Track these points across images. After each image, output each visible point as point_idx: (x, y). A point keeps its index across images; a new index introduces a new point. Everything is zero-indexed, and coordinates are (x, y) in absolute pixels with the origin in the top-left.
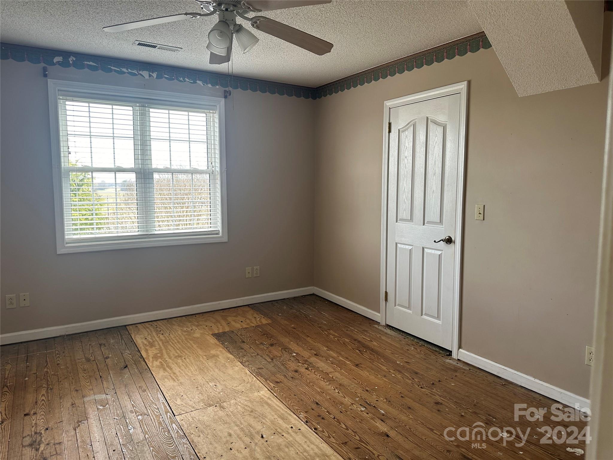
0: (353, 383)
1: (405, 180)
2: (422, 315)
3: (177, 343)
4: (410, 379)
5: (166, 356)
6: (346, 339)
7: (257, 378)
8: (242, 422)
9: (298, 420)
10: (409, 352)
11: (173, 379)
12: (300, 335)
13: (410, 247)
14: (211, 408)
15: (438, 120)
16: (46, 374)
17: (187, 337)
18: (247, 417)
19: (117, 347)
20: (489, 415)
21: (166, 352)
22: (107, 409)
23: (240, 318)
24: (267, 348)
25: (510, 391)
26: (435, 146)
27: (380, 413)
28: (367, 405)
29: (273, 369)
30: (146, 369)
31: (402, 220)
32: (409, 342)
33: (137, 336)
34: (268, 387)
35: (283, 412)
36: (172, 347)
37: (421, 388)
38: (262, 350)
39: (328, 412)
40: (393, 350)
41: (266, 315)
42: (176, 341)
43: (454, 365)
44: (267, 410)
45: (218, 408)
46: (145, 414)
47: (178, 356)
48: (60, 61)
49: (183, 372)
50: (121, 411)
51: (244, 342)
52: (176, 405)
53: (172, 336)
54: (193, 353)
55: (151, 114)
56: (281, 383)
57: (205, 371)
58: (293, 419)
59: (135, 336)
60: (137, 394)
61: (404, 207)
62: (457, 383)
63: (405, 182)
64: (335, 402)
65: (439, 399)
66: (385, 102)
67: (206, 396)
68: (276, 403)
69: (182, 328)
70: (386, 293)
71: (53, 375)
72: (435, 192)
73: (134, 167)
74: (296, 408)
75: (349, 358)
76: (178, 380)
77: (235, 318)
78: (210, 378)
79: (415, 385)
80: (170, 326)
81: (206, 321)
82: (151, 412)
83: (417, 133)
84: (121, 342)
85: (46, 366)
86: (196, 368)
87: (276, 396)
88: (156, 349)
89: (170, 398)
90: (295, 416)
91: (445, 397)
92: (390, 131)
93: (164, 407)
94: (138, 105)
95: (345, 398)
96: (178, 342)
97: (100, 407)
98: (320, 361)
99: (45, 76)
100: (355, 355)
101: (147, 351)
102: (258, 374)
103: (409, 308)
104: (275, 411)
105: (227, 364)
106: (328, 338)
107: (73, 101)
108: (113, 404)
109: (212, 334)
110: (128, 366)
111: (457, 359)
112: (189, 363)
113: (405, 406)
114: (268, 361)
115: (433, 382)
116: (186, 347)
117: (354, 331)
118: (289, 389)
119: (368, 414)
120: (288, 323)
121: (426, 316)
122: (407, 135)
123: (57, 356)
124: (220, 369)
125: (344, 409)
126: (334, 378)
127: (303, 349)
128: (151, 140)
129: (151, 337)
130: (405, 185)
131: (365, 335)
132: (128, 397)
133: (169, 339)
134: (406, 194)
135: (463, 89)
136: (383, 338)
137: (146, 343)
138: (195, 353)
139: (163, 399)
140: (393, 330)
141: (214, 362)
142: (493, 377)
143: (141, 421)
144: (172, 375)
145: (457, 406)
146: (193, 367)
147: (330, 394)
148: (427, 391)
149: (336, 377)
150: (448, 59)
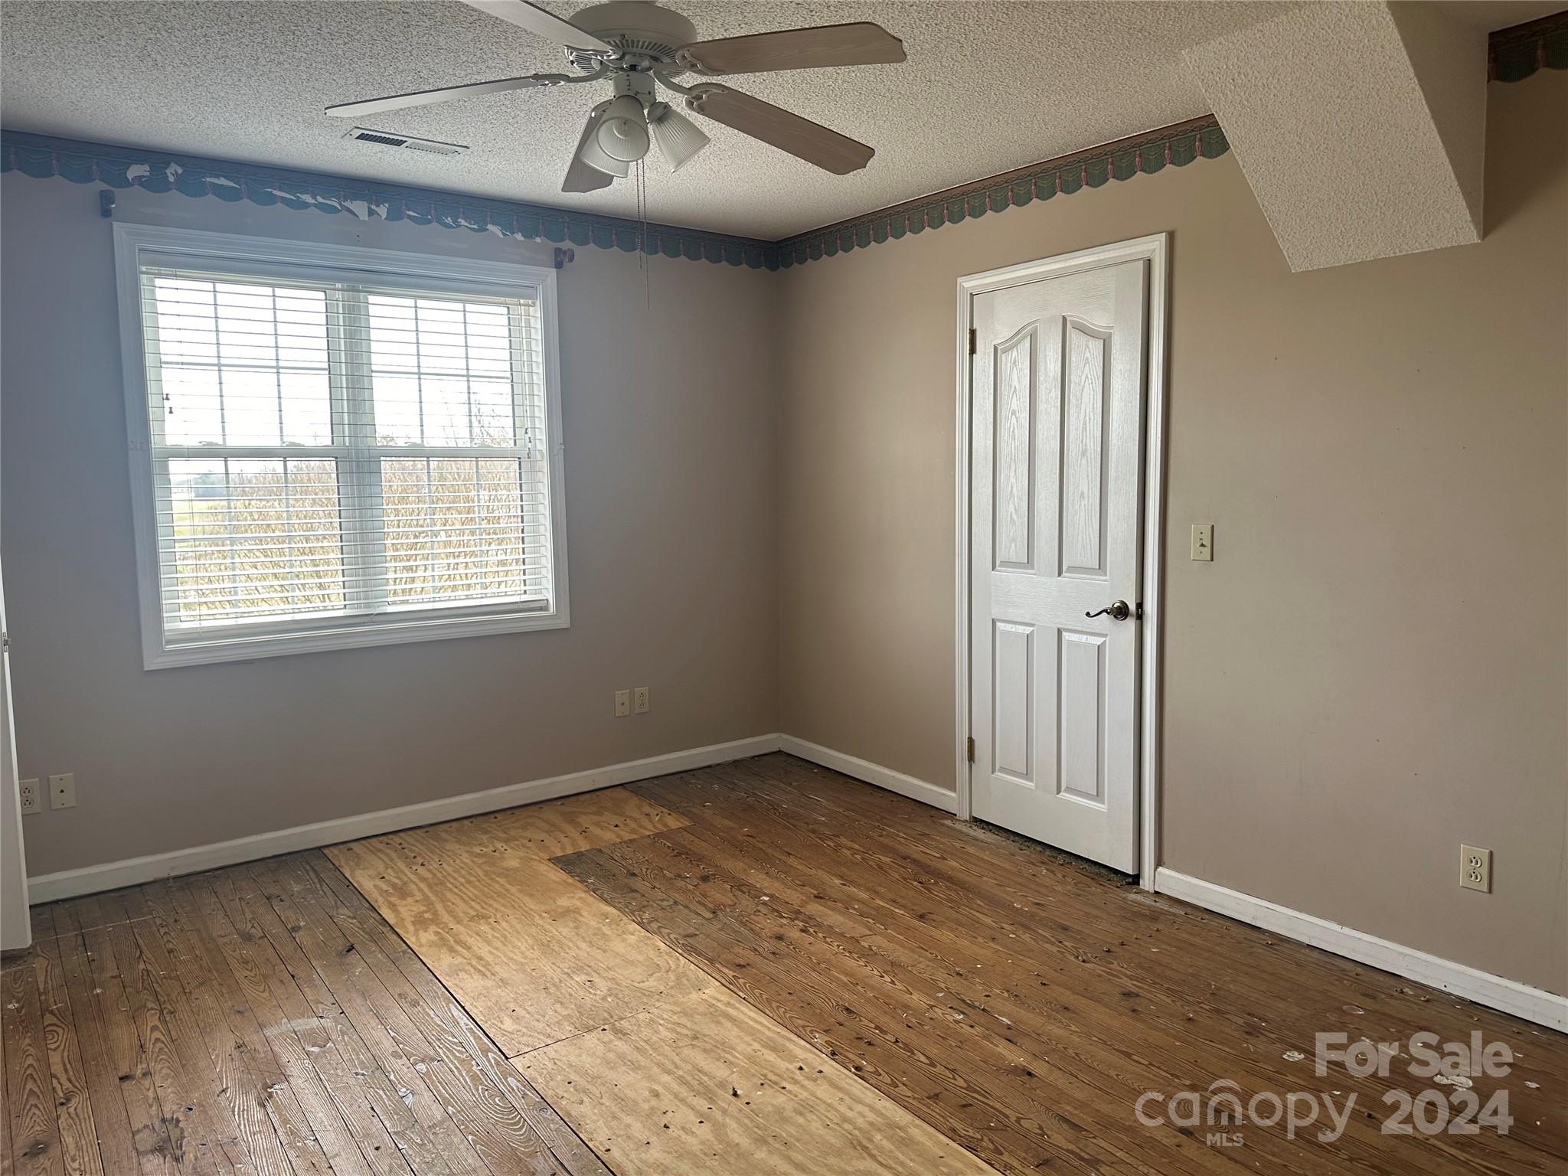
0: (921, 959)
1: (1013, 467)
2: (1059, 792)
3: (467, 886)
4: (1053, 944)
5: (446, 917)
6: (881, 857)
7: (688, 957)
8: (678, 1062)
9: (811, 1051)
10: (1037, 880)
11: (480, 971)
12: (769, 851)
13: (1028, 630)
14: (593, 1034)
15: (1090, 323)
16: (145, 978)
17: (487, 868)
18: (686, 1051)
19: (312, 902)
20: (1249, 1014)
21: (444, 907)
22: (330, 1051)
23: (610, 818)
24: (695, 886)
25: (1287, 958)
26: (1084, 386)
27: (1001, 1024)
28: (965, 1006)
29: (723, 935)
30: (404, 952)
31: (1006, 564)
32: (1034, 856)
33: (358, 872)
34: (720, 979)
35: (771, 1035)
36: (456, 894)
37: (1084, 961)
38: (685, 891)
39: (877, 1027)
40: (998, 878)
41: (674, 808)
42: (463, 880)
43: (1149, 907)
44: (732, 1034)
45: (609, 1036)
46: (432, 1059)
47: (477, 916)
48: (144, 177)
49: (499, 954)
50: (369, 1054)
51: (634, 875)
52: (504, 1033)
53: (450, 869)
54: (515, 908)
55: (372, 310)
56: (749, 968)
57: (556, 948)
58: (800, 1049)
59: (352, 871)
60: (398, 1012)
61: (1012, 534)
62: (1164, 946)
63: (1012, 474)
64: (892, 1006)
65: (1130, 985)
66: (959, 280)
67: (573, 1006)
68: (747, 1013)
69: (468, 849)
70: (971, 741)
71: (165, 978)
72: (1086, 496)
73: (330, 444)
74: (801, 1022)
75: (899, 900)
76: (494, 975)
77: (596, 818)
78: (572, 965)
79: (1068, 956)
80: (435, 843)
81: (524, 828)
82: (445, 1053)
83: (1040, 356)
84: (319, 889)
85: (139, 957)
86: (530, 942)
87: (744, 999)
88: (417, 901)
89: (484, 1016)
90: (803, 1043)
91: (1142, 980)
92: (973, 351)
93: (475, 1039)
94: (339, 286)
95: (911, 994)
96: (469, 882)
97: (313, 1049)
98: (830, 912)
99: (106, 213)
100: (912, 893)
101: (393, 907)
102: (689, 947)
103: (1027, 775)
104: (752, 1033)
105: (606, 930)
106: (839, 856)
107: (176, 277)
108: (344, 1038)
109: (549, 860)
110: (356, 946)
111: (1152, 891)
112: (511, 931)
113: (1055, 1005)
114: (704, 917)
115: (1108, 946)
116: (492, 894)
117: (898, 836)
118: (773, 980)
119: (972, 1027)
120: (731, 824)
121: (1069, 793)
122: (1015, 361)
123: (162, 931)
124: (590, 942)
125: (914, 1020)
126: (874, 948)
127: (782, 886)
128: (374, 374)
129: (395, 872)
130: (1013, 480)
131: (927, 846)
132: (378, 1021)
133: (444, 877)
134: (1016, 502)
135: (1157, 251)
136: (971, 850)
137: (385, 887)
138: (520, 907)
139: (467, 1021)
140: (990, 831)
141: (572, 925)
142: (1242, 929)
143: (427, 1074)
144: (474, 963)
145: (1174, 999)
146: (523, 940)
147: (873, 988)
148: (1099, 969)
149: (879, 947)
150: (1117, 179)
